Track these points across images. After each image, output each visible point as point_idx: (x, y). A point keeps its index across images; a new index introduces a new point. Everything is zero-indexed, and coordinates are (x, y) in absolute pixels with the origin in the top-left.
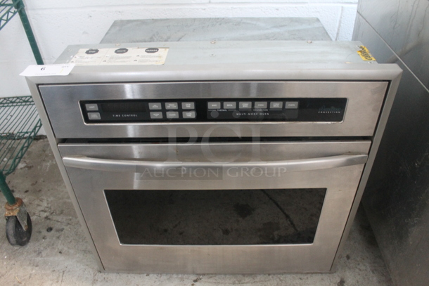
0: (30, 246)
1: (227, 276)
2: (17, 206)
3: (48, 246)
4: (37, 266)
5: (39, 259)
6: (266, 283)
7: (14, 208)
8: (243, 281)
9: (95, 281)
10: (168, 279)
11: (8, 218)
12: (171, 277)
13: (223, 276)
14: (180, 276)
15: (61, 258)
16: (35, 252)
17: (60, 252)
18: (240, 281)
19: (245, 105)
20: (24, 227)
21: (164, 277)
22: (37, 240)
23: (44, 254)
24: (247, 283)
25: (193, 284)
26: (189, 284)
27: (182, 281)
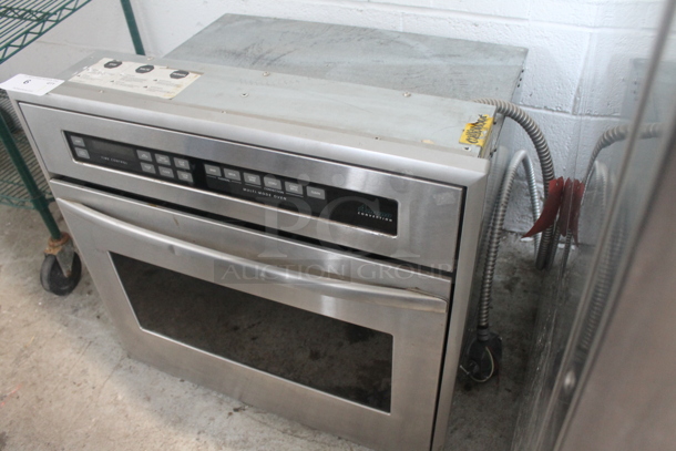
0: (71, 298)
1: (281, 419)
2: (60, 243)
3: (90, 304)
4: (66, 325)
5: (72, 317)
6: (328, 448)
7: (56, 244)
8: (298, 434)
9: (118, 366)
10: (204, 395)
11: (47, 256)
12: (209, 393)
13: (275, 416)
14: (221, 396)
15: (95, 324)
16: (72, 307)
17: (98, 317)
18: (295, 431)
19: (252, 179)
20: (66, 271)
21: (200, 391)
22: (81, 294)
23: (80, 313)
24: (302, 438)
25: (230, 414)
26: (227, 412)
27: (220, 403)
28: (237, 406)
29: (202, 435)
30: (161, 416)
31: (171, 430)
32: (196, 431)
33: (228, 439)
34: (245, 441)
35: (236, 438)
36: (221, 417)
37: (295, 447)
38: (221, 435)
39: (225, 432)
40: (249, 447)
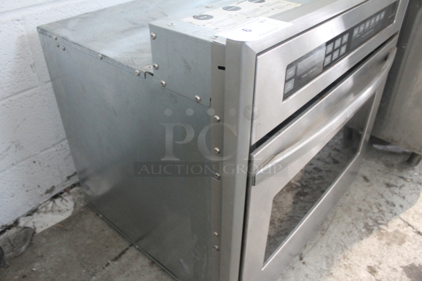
25: (304, 263)
26: (302, 265)
27: (293, 268)
28: (298, 257)
33: (324, 267)
34: (327, 258)
35: (324, 263)
36: (306, 270)
37: (335, 231)
38: (321, 271)
39: (318, 268)
40: (332, 256)
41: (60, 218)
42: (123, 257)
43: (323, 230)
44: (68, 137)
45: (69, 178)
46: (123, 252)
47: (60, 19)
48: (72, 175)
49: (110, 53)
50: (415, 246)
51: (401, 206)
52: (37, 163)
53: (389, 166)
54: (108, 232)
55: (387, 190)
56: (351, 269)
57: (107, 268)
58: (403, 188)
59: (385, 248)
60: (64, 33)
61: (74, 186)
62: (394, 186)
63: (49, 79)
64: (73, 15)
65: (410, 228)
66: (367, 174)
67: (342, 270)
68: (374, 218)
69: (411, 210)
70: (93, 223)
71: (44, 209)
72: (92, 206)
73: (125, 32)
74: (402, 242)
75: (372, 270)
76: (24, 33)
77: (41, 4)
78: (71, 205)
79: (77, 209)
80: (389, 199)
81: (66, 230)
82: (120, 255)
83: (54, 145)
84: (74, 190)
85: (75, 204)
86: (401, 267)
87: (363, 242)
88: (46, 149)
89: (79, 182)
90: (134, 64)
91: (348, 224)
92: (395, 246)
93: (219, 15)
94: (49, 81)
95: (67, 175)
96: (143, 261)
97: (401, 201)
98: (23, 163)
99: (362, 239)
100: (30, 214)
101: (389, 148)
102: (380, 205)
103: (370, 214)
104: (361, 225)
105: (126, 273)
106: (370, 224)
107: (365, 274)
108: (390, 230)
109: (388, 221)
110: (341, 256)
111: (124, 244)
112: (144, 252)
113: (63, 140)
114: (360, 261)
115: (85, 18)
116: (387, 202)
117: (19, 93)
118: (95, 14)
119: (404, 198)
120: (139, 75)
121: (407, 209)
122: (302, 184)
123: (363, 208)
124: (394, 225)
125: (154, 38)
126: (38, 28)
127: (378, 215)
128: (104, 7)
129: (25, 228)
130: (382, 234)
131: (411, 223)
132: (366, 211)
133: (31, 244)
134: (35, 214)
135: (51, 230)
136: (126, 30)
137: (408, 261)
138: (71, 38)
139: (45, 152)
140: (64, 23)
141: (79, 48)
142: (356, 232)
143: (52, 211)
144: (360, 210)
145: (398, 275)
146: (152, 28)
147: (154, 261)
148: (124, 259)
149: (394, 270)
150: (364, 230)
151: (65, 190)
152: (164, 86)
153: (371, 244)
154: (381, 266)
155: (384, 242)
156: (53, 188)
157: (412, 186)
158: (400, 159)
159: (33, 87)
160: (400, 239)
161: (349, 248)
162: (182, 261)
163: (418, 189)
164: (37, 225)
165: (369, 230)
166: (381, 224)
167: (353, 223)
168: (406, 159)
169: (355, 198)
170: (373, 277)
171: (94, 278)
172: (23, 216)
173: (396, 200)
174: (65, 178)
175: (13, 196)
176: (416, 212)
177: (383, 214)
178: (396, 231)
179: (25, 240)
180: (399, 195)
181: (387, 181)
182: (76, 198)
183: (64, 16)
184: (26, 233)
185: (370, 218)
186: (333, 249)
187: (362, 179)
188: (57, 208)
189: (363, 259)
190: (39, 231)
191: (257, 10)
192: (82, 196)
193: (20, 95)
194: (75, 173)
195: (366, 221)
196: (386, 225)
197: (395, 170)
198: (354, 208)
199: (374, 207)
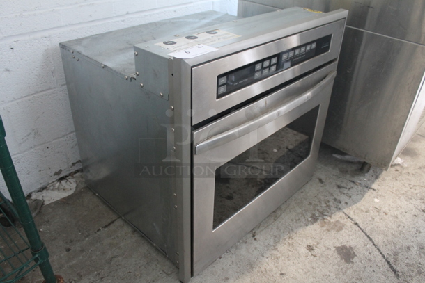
1: (267, 219)
12: (236, 246)
13: (264, 222)
14: (241, 241)
24: (281, 214)
25: (255, 239)
26: (253, 241)
27: (246, 243)
28: (251, 235)
29: (265, 255)
30: (243, 273)
31: (256, 270)
32: (262, 257)
33: (272, 243)
34: (275, 237)
35: (272, 240)
36: (256, 244)
37: (285, 218)
38: (268, 246)
39: (266, 244)
40: (280, 236)
41: (63, 195)
42: (112, 225)
43: (276, 216)
44: (76, 130)
45: (74, 164)
46: (112, 222)
47: (76, 38)
48: (77, 163)
49: (109, 64)
50: (350, 233)
51: (346, 203)
52: (50, 149)
53: (344, 172)
54: (102, 207)
55: (338, 190)
56: (293, 246)
57: (98, 233)
58: (351, 190)
59: (325, 233)
60: (79, 48)
61: (77, 171)
62: (344, 187)
63: (65, 83)
64: (87, 36)
65: (349, 220)
66: (323, 177)
67: (285, 246)
68: (321, 210)
69: (354, 207)
70: (90, 200)
71: (52, 188)
72: (91, 187)
73: (122, 50)
74: (341, 229)
75: (310, 248)
76: (49, 47)
77: (63, 26)
78: (73, 186)
79: (78, 189)
80: (337, 198)
81: (69, 204)
82: (109, 224)
83: (64, 136)
84: (77, 174)
85: (77, 186)
86: (335, 247)
87: (308, 228)
88: (58, 138)
89: (81, 168)
90: (124, 72)
91: (298, 214)
92: (333, 233)
93: (181, 41)
94: (64, 85)
95: (72, 162)
96: (127, 230)
97: (347, 199)
98: (39, 147)
99: (307, 225)
100: (41, 190)
101: (347, 157)
102: (328, 202)
103: (319, 208)
104: (309, 215)
105: (113, 237)
106: (317, 215)
107: (304, 250)
108: (332, 221)
109: (332, 214)
110: (287, 236)
111: (114, 217)
112: (129, 223)
113: (72, 132)
114: (302, 241)
115: (95, 38)
116: (335, 200)
117: (41, 92)
118: (103, 35)
119: (350, 197)
120: (127, 79)
121: (350, 205)
122: (265, 182)
123: (313, 202)
124: (337, 217)
125: (137, 55)
126: (60, 44)
127: (325, 208)
128: (111, 30)
129: (36, 200)
130: (325, 223)
131: (350, 216)
132: (316, 205)
133: (40, 212)
134: (45, 191)
135: (56, 203)
136: (123, 49)
137: (341, 243)
138: (84, 52)
139: (57, 140)
140: (79, 41)
141: (88, 60)
142: (303, 220)
143: (58, 189)
144: (311, 204)
145: (330, 253)
146: (136, 49)
147: (136, 230)
148: (112, 227)
149: (329, 249)
150: (310, 219)
151: (70, 174)
152: (142, 87)
153: (314, 230)
154: (318, 246)
155: (325, 229)
156: (60, 171)
157: (360, 188)
158: (354, 167)
159: (52, 88)
160: (339, 227)
161: (295, 231)
162: (154, 224)
163: (364, 191)
164: (45, 199)
165: (315, 219)
166: (326, 215)
167: (302, 213)
168: (360, 168)
169: (308, 195)
170: (310, 253)
171: (87, 239)
172: (34, 191)
173: (344, 198)
174: (71, 164)
175: (28, 174)
176: (357, 209)
177: (330, 209)
178: (338, 221)
179: (35, 209)
180: (347, 194)
181: (339, 183)
182: (78, 181)
183: (80, 36)
184: (37, 204)
185: (318, 210)
186: (282, 231)
187: (318, 180)
188: (62, 187)
189: (305, 240)
190: (46, 203)
191: (209, 39)
192: (84, 180)
193: (42, 93)
194: (79, 161)
195: (313, 212)
196: (330, 217)
197: (348, 176)
198: (306, 202)
199: (323, 202)
